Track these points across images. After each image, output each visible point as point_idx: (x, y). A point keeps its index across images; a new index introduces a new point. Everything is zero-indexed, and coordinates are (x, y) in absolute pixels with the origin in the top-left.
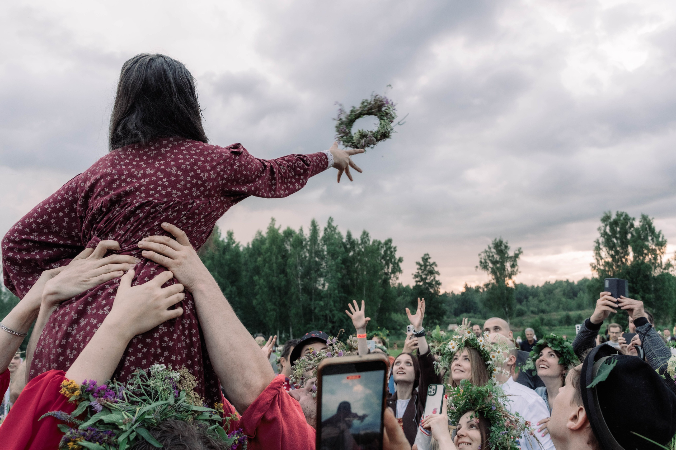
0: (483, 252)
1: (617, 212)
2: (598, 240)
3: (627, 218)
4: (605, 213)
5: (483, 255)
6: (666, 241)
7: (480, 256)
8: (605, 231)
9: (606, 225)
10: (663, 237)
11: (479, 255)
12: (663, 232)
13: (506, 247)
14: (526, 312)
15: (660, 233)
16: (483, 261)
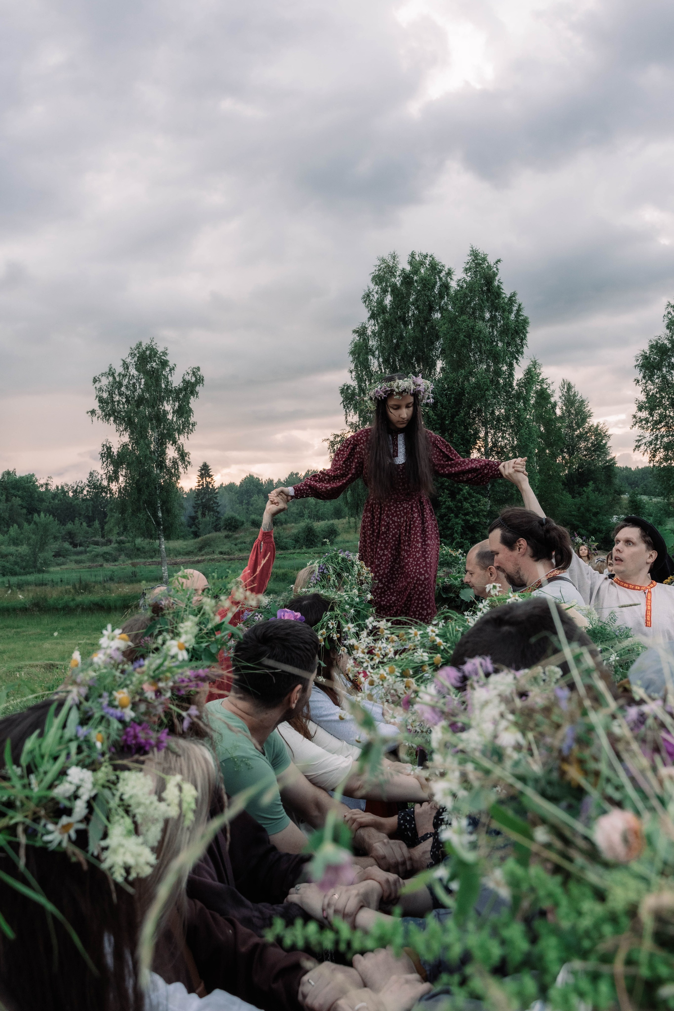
0: (102, 375)
1: (413, 255)
2: (364, 328)
3: (434, 268)
4: (383, 261)
5: (105, 382)
6: (525, 322)
7: (98, 385)
8: (380, 302)
9: (385, 291)
10: (519, 310)
11: (95, 381)
12: (519, 299)
13: (164, 364)
14: (243, 523)
15: (511, 300)
16: (105, 395)
